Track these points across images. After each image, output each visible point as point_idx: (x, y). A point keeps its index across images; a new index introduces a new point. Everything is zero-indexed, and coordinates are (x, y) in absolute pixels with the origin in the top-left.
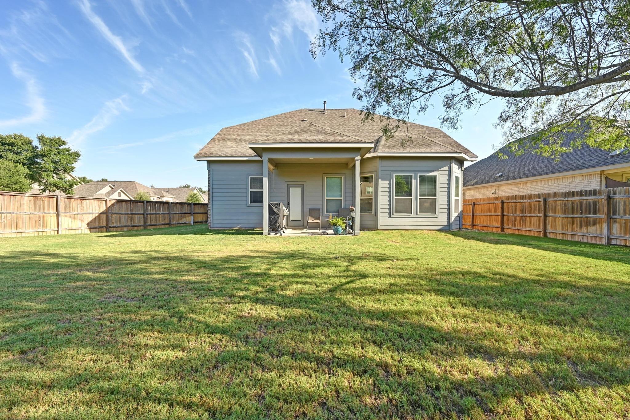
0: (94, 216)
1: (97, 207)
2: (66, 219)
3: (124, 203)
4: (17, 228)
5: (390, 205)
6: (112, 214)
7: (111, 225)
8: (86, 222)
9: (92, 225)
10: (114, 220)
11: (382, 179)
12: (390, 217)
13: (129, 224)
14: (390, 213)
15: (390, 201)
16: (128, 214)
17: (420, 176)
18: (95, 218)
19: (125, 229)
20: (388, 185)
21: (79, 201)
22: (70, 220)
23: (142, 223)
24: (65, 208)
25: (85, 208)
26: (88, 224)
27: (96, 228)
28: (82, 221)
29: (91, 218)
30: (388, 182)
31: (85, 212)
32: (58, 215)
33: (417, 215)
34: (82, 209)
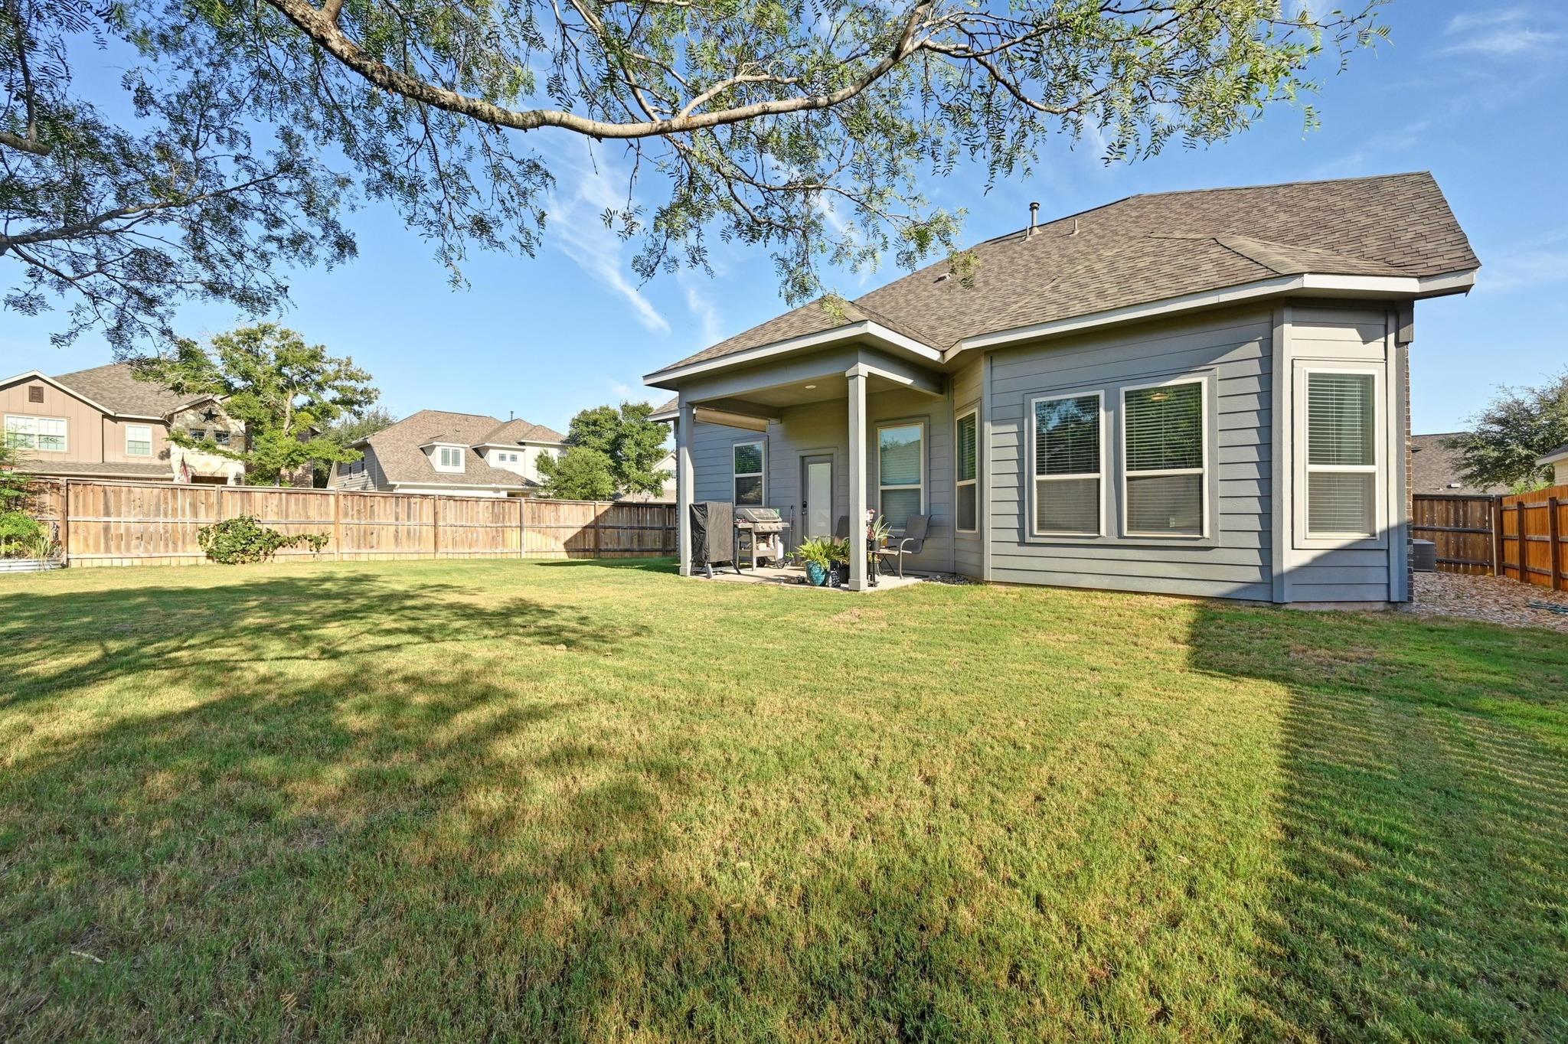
0: (575, 531)
1: (580, 516)
2: (534, 535)
3: (625, 509)
4: (470, 547)
5: (1021, 503)
6: (605, 528)
7: (603, 547)
8: (563, 541)
9: (573, 546)
10: (608, 540)
11: (994, 422)
12: (1022, 543)
13: (635, 546)
14: (1021, 531)
15: (1021, 489)
16: (632, 528)
17: (1129, 396)
18: (576, 536)
19: (627, 555)
20: (1014, 440)
21: (553, 507)
22: (539, 536)
23: (659, 545)
24: (533, 518)
25: (562, 518)
26: (565, 544)
27: (578, 551)
28: (556, 538)
29: (570, 534)
30: (1014, 428)
31: (562, 524)
32: (521, 528)
33: (1120, 536)
34: (557, 520)
